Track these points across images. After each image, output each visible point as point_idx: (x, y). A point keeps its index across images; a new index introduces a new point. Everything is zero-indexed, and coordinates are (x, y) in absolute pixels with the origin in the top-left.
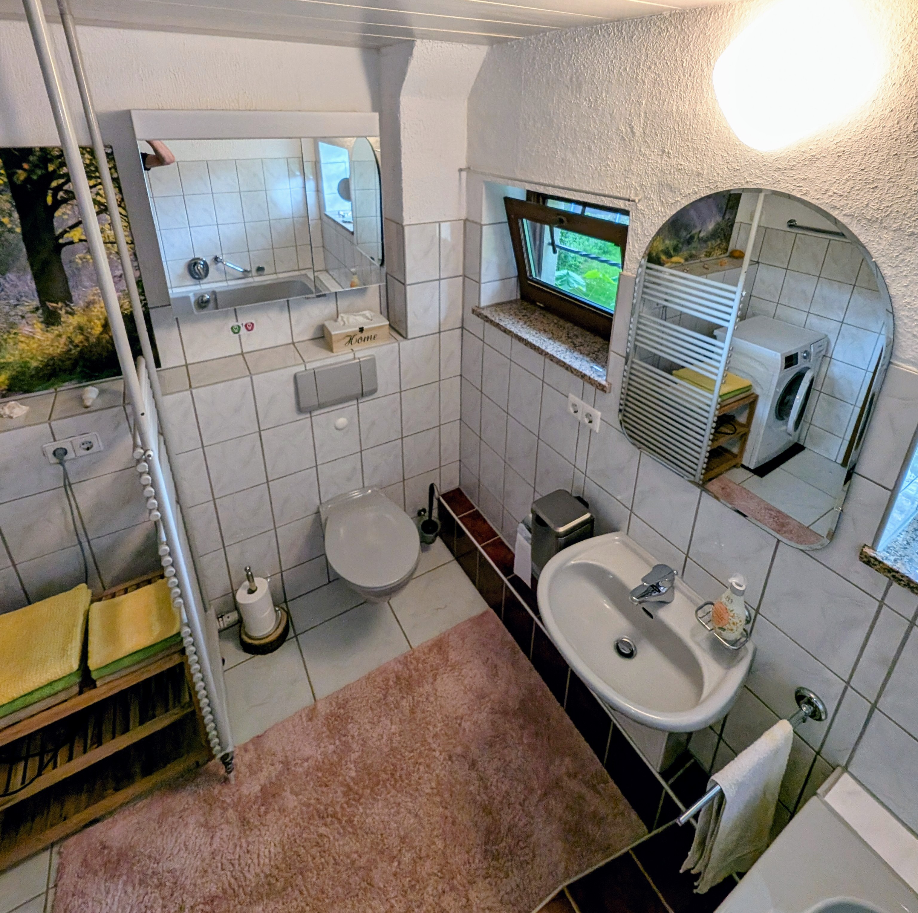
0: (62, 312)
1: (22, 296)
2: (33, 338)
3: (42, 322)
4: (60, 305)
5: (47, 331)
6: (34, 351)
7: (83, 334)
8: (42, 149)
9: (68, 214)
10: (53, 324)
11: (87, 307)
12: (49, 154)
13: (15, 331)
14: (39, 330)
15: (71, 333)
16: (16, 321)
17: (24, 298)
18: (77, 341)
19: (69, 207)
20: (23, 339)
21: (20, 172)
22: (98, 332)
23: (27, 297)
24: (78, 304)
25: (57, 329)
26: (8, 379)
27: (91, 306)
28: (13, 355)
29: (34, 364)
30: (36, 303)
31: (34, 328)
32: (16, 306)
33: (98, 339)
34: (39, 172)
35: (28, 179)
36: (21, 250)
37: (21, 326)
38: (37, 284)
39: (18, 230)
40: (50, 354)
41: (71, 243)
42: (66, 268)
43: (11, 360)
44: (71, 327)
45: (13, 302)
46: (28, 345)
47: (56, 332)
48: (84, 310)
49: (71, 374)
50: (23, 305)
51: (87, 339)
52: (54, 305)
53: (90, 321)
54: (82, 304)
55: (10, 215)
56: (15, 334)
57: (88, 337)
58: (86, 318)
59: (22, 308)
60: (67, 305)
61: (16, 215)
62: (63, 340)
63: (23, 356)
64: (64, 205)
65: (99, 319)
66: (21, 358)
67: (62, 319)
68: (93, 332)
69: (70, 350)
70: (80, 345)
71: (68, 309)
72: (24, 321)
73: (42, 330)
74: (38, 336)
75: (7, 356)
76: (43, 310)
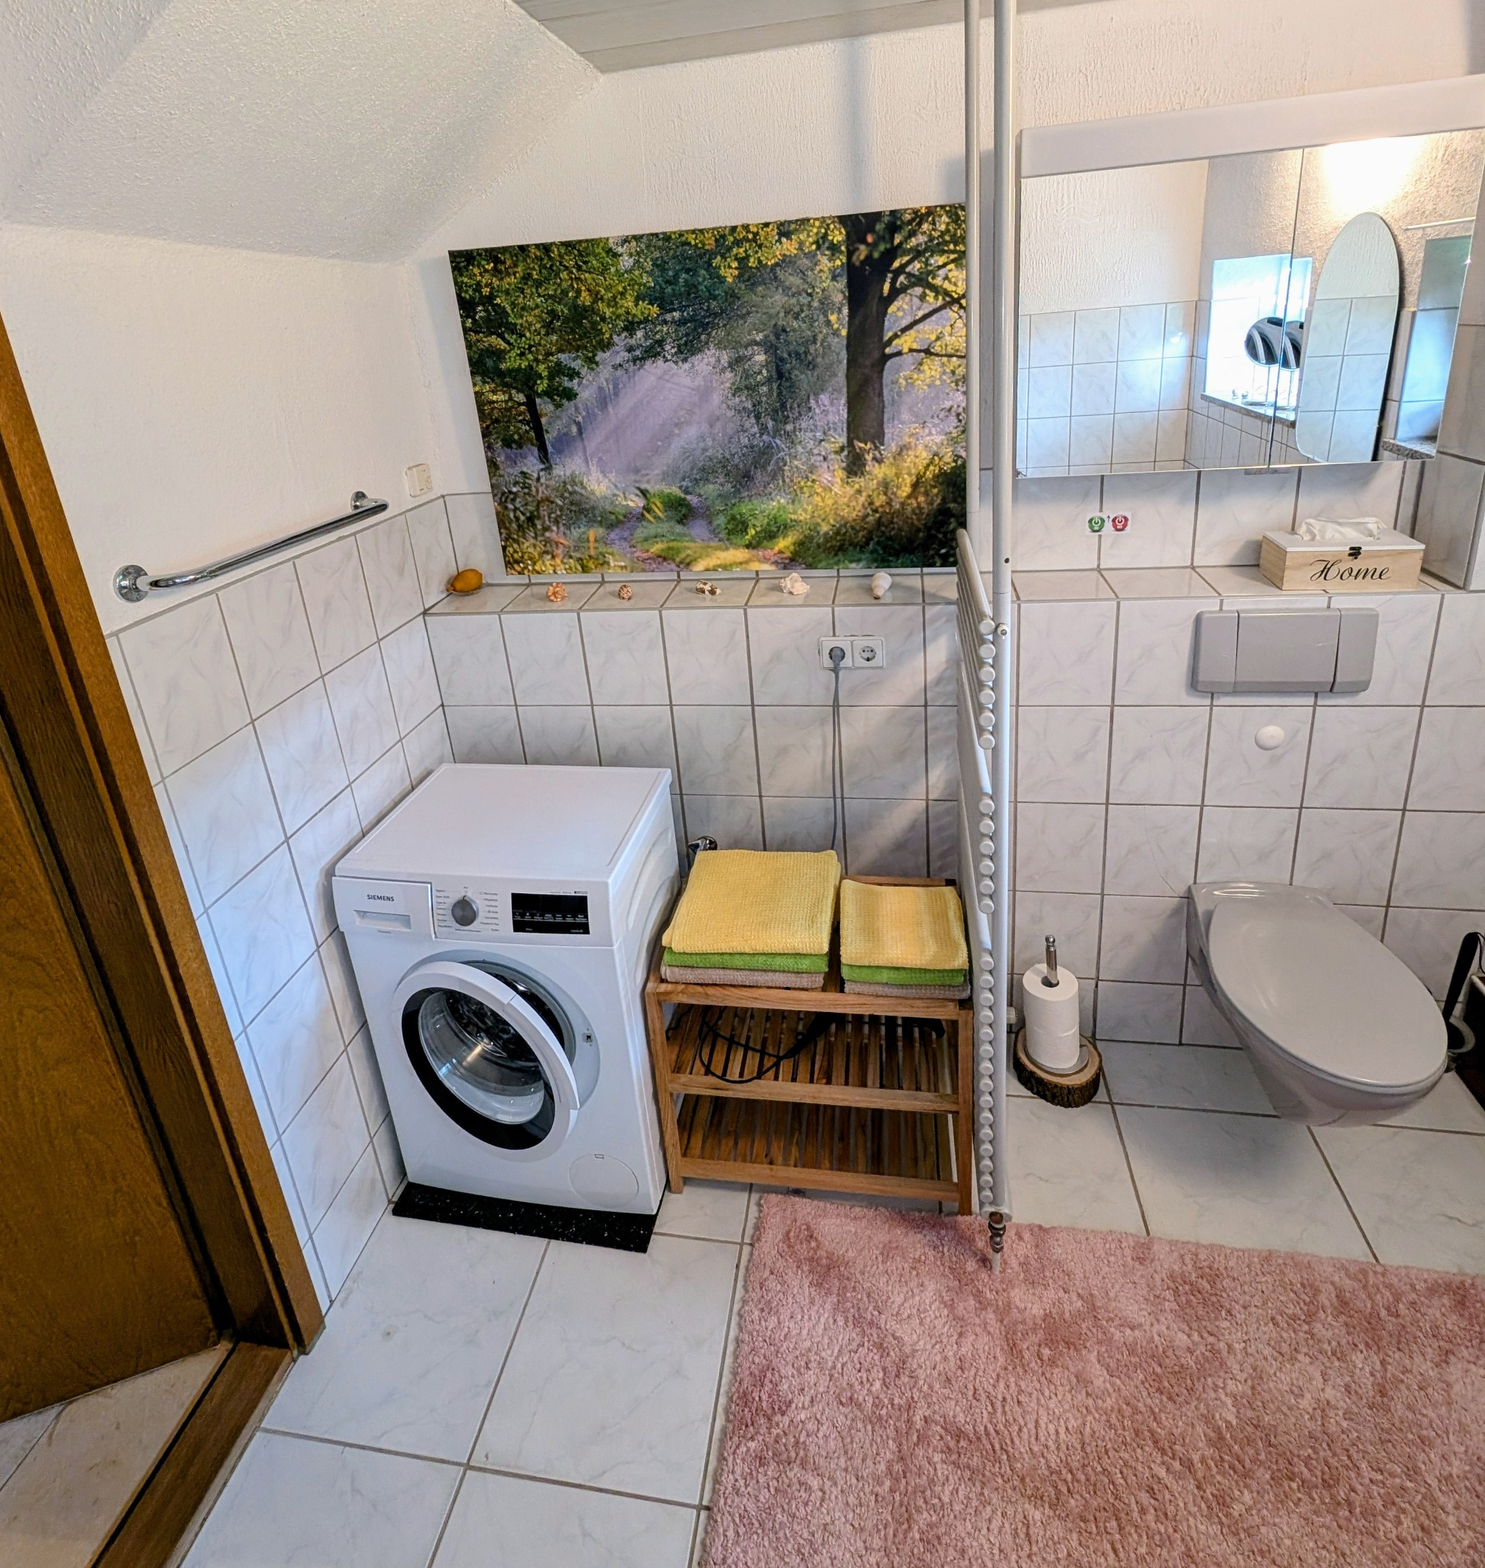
0: (869, 457)
1: (829, 429)
2: (831, 490)
3: (844, 469)
4: (869, 445)
5: (848, 483)
6: (828, 509)
7: (885, 494)
8: (893, 213)
9: (904, 310)
10: (856, 474)
11: (900, 454)
12: (900, 219)
13: (814, 477)
14: (838, 480)
15: (873, 491)
16: (818, 464)
17: (831, 432)
18: (877, 503)
19: (907, 298)
20: (819, 490)
21: (862, 247)
22: (905, 494)
23: (835, 430)
24: (890, 446)
25: (859, 482)
26: (794, 544)
27: (905, 452)
28: (805, 511)
29: (824, 528)
30: (843, 440)
31: (834, 476)
32: (822, 441)
33: (903, 504)
34: (882, 247)
35: (869, 257)
36: (840, 362)
37: (821, 471)
38: (849, 412)
39: (844, 332)
40: (843, 517)
41: (899, 353)
42: (885, 392)
43: (802, 518)
44: (875, 482)
45: (819, 435)
46: (823, 499)
47: (857, 486)
48: (894, 458)
49: (862, 551)
50: (829, 441)
51: (889, 503)
52: (862, 445)
53: (897, 475)
54: (894, 448)
55: (840, 311)
56: (813, 481)
57: (891, 500)
58: (894, 470)
59: (827, 445)
60: (876, 448)
61: (845, 311)
62: (862, 499)
63: (816, 514)
64: (902, 295)
65: (910, 474)
66: (813, 517)
67: (867, 468)
68: (899, 492)
69: (868, 515)
70: (880, 510)
71: (877, 453)
72: (825, 465)
73: (842, 480)
74: (836, 489)
75: (800, 511)
76: (849, 452)
